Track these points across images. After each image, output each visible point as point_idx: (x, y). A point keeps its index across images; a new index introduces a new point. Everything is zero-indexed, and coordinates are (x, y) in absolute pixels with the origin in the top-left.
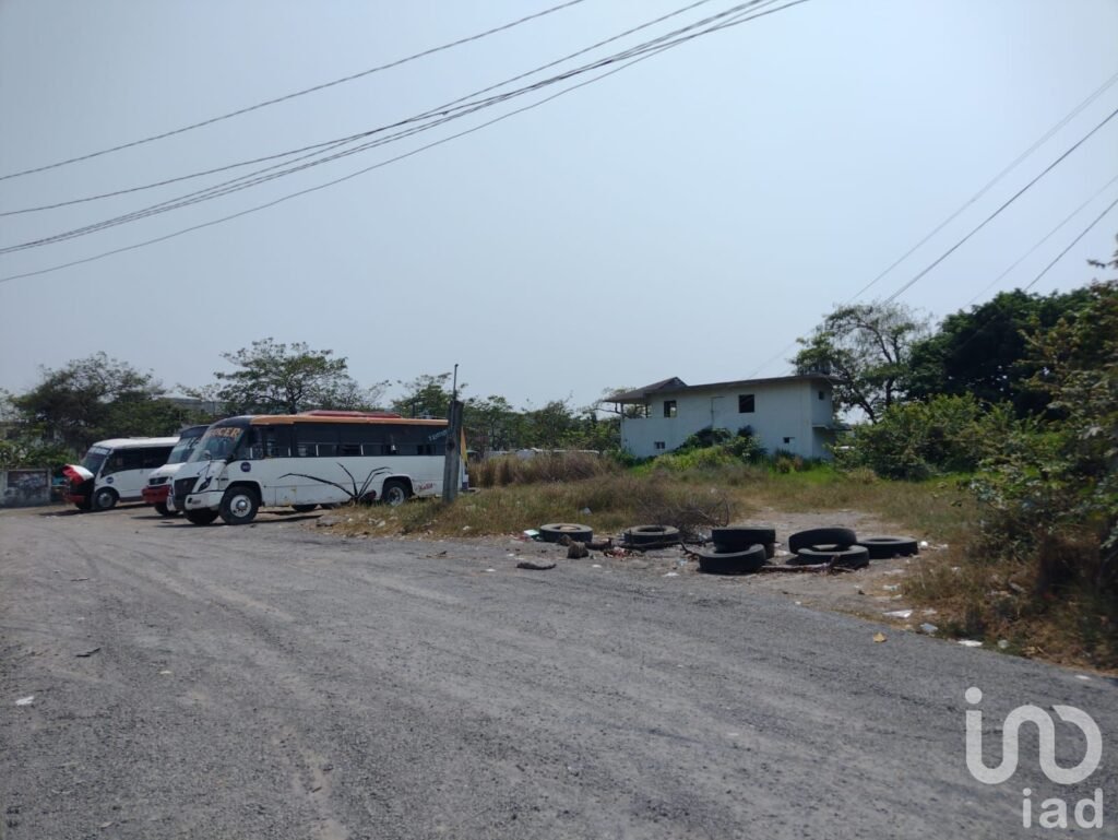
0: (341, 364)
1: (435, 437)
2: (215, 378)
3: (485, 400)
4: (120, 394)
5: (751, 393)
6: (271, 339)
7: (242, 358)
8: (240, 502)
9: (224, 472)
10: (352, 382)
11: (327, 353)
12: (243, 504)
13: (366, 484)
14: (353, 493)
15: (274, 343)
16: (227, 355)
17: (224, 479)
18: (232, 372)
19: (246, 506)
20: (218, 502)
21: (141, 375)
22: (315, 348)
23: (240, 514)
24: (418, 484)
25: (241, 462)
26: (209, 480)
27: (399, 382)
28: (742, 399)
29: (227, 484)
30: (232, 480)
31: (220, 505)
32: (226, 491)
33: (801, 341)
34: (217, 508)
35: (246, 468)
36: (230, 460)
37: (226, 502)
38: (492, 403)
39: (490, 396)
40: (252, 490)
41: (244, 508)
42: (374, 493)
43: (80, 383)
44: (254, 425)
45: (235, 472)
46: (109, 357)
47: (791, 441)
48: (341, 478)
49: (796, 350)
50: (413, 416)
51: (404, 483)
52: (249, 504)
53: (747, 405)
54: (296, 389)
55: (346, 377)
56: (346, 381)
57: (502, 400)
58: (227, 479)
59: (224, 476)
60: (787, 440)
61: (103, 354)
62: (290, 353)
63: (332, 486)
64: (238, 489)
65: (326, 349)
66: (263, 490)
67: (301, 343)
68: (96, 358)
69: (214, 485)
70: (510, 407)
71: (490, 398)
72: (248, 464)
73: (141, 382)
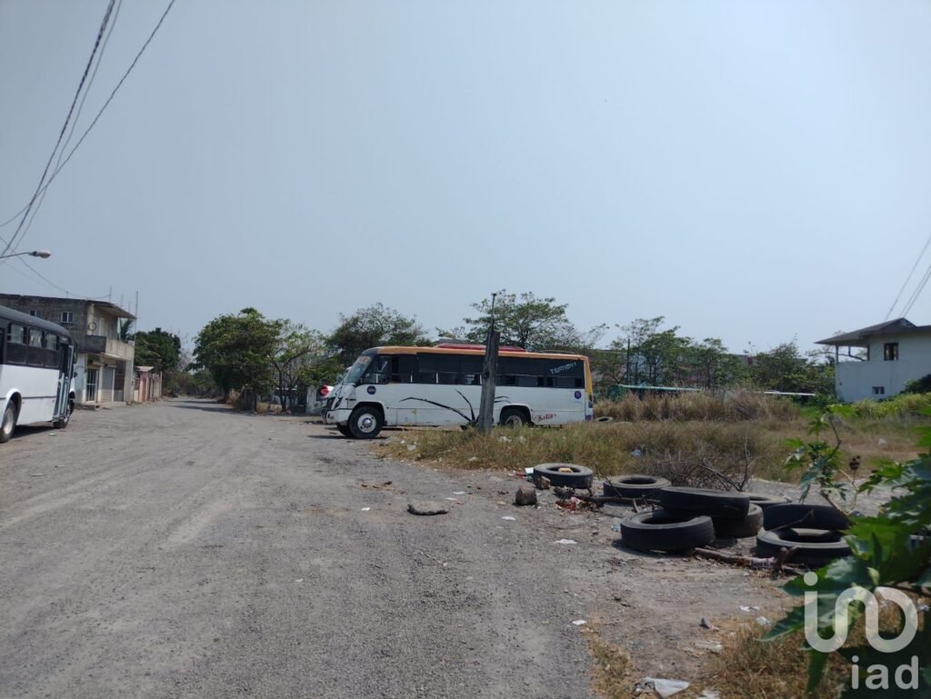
0: (560, 311)
1: (557, 370)
2: (465, 322)
3: (701, 342)
4: (394, 335)
6: (504, 290)
7: (485, 307)
8: (367, 421)
9: (353, 393)
10: (570, 325)
11: (551, 300)
12: (368, 421)
15: (507, 293)
16: (475, 305)
17: (351, 400)
18: (477, 319)
19: (371, 424)
20: (347, 418)
21: (409, 320)
22: (540, 296)
23: (365, 430)
24: (537, 413)
25: (367, 386)
26: (341, 399)
27: (617, 326)
29: (356, 403)
30: (359, 400)
31: (348, 421)
32: (354, 410)
34: (345, 424)
35: (372, 391)
36: (358, 384)
37: (354, 418)
38: (708, 346)
39: (706, 338)
40: (376, 409)
41: (370, 425)
43: (365, 326)
44: (380, 355)
45: (362, 394)
46: (385, 307)
48: (458, 403)
50: (533, 351)
51: (523, 413)
52: (374, 422)
54: (525, 332)
55: (566, 321)
56: (564, 324)
57: (717, 342)
58: (355, 400)
59: (353, 397)
61: (380, 304)
62: (520, 301)
63: (451, 411)
64: (365, 408)
65: (550, 298)
66: (386, 411)
67: (528, 293)
68: (376, 307)
69: (344, 404)
70: (725, 349)
71: (706, 340)
72: (374, 388)
73: (408, 325)
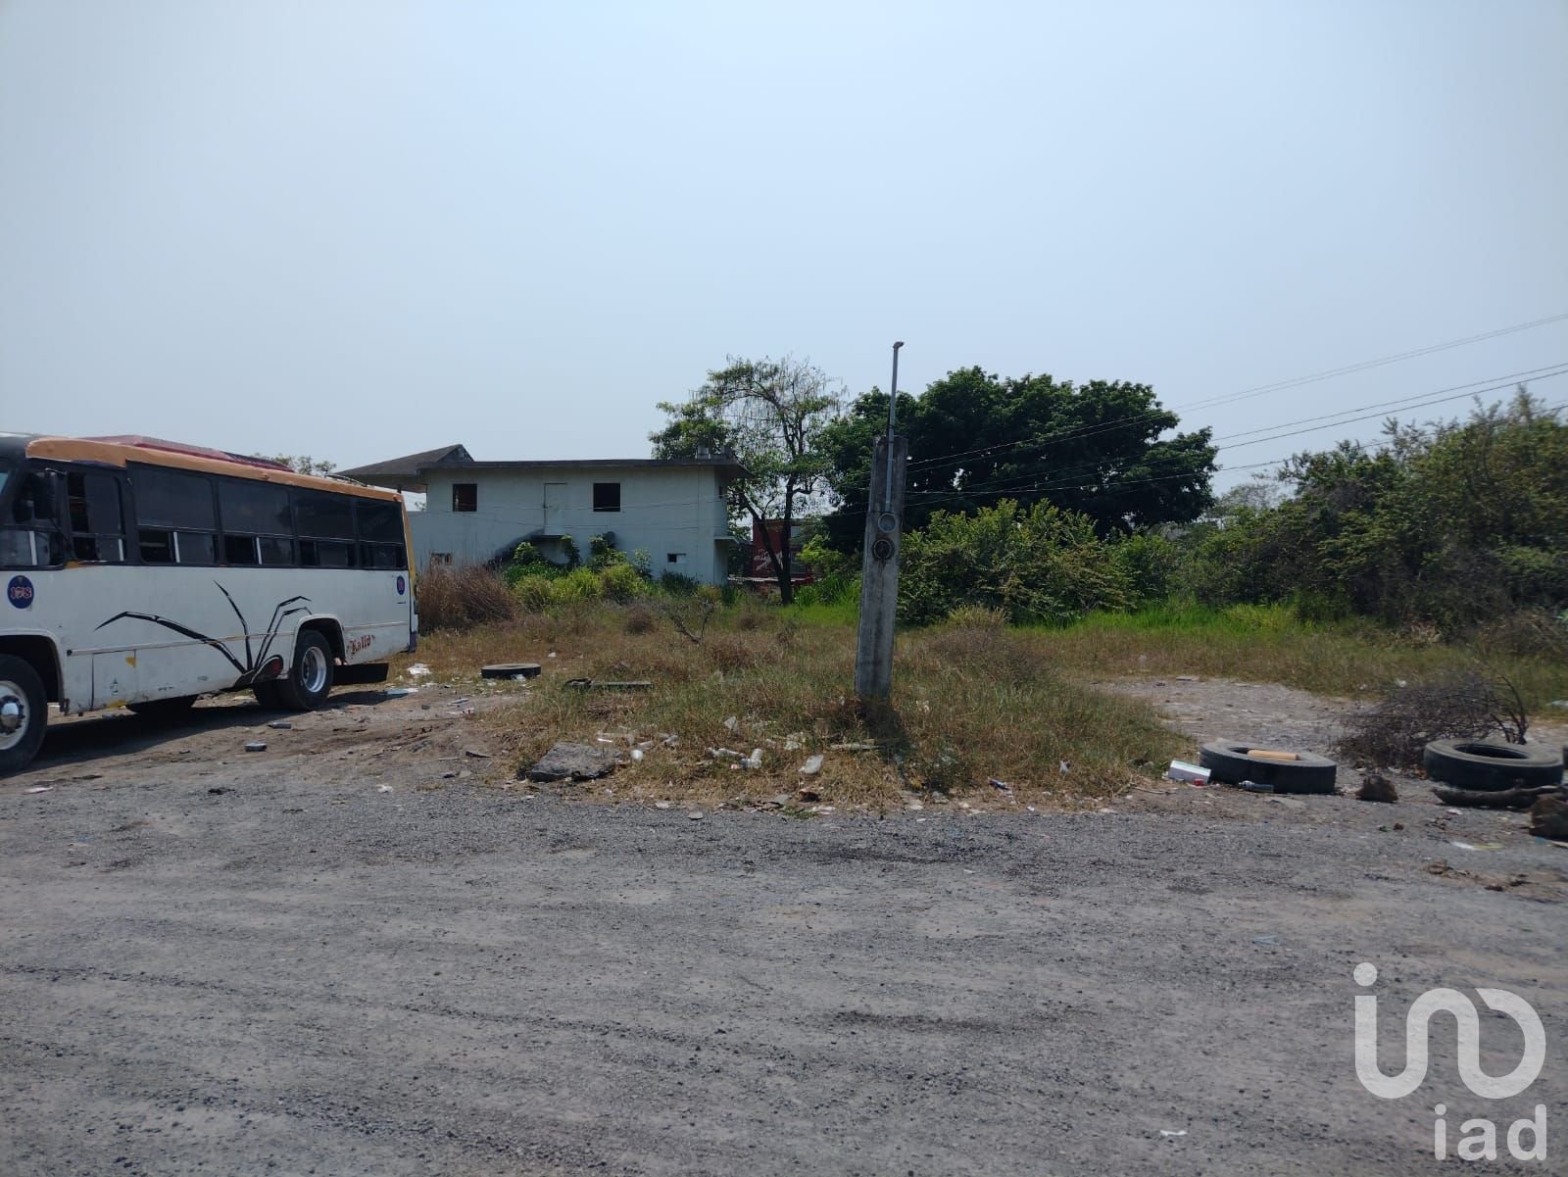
5: (616, 482)
12: (13, 710)
13: (268, 640)
14: (245, 665)
19: (20, 716)
24: (352, 635)
25: (8, 579)
28: (599, 490)
33: (666, 407)
35: (22, 596)
42: (278, 662)
47: (680, 560)
48: (222, 626)
49: (662, 423)
51: (330, 635)
52: (25, 708)
53: (607, 498)
60: (672, 558)
63: (208, 647)
66: (64, 663)
72: (27, 585)
